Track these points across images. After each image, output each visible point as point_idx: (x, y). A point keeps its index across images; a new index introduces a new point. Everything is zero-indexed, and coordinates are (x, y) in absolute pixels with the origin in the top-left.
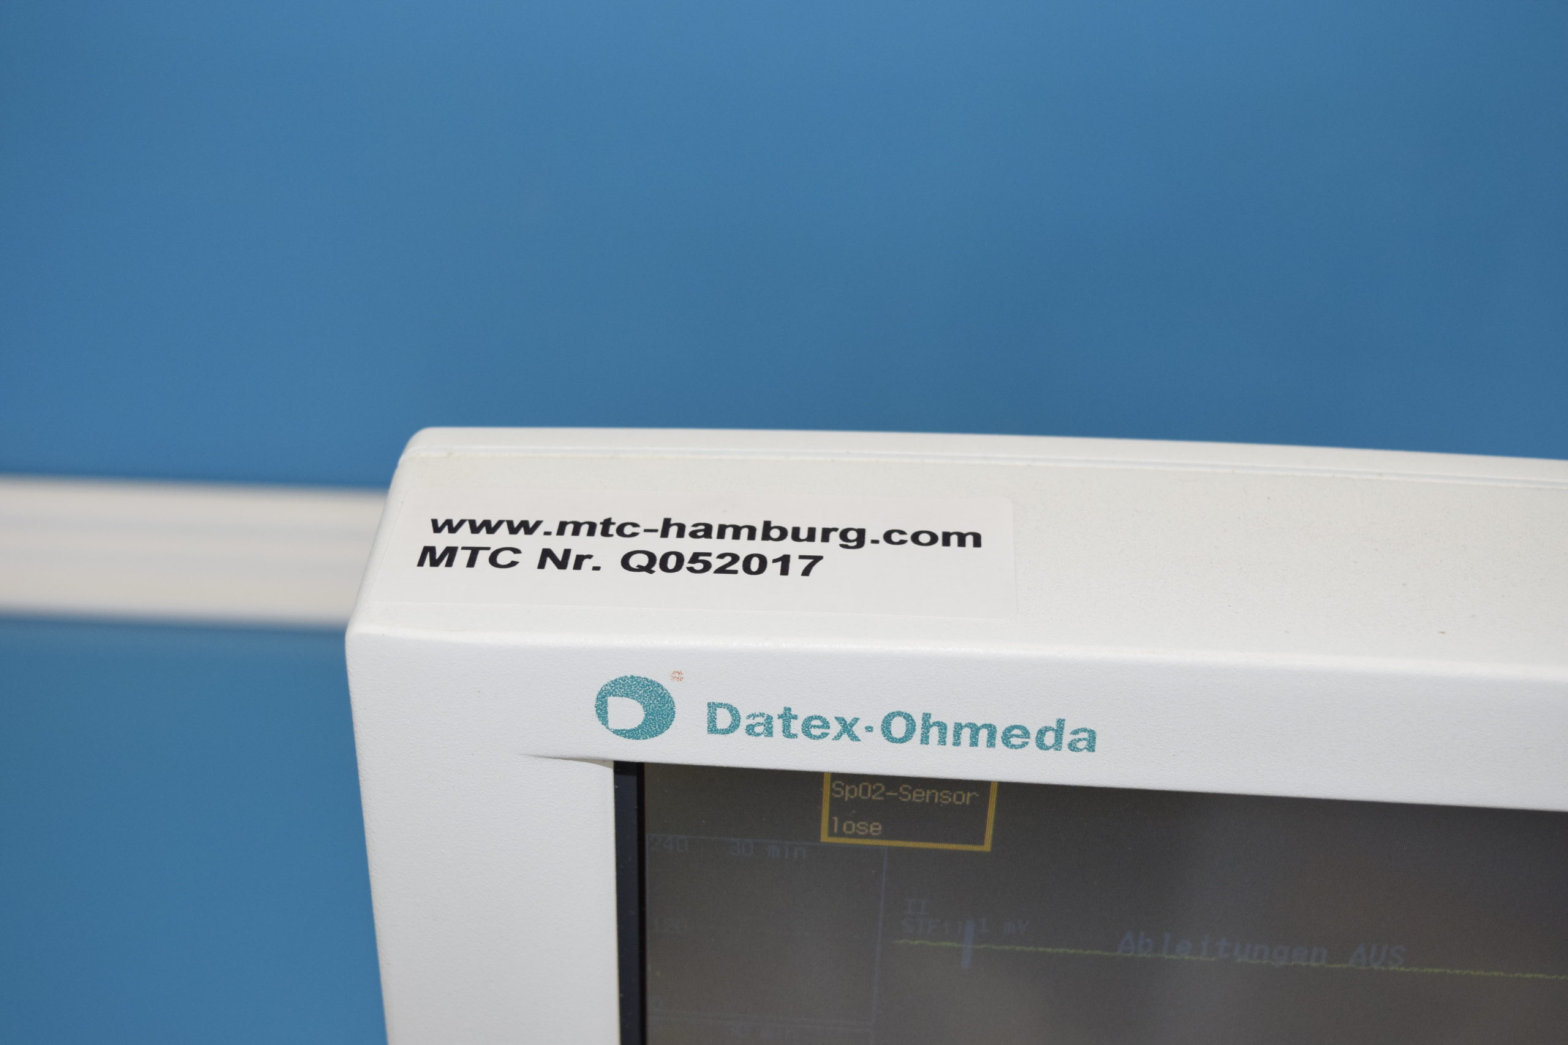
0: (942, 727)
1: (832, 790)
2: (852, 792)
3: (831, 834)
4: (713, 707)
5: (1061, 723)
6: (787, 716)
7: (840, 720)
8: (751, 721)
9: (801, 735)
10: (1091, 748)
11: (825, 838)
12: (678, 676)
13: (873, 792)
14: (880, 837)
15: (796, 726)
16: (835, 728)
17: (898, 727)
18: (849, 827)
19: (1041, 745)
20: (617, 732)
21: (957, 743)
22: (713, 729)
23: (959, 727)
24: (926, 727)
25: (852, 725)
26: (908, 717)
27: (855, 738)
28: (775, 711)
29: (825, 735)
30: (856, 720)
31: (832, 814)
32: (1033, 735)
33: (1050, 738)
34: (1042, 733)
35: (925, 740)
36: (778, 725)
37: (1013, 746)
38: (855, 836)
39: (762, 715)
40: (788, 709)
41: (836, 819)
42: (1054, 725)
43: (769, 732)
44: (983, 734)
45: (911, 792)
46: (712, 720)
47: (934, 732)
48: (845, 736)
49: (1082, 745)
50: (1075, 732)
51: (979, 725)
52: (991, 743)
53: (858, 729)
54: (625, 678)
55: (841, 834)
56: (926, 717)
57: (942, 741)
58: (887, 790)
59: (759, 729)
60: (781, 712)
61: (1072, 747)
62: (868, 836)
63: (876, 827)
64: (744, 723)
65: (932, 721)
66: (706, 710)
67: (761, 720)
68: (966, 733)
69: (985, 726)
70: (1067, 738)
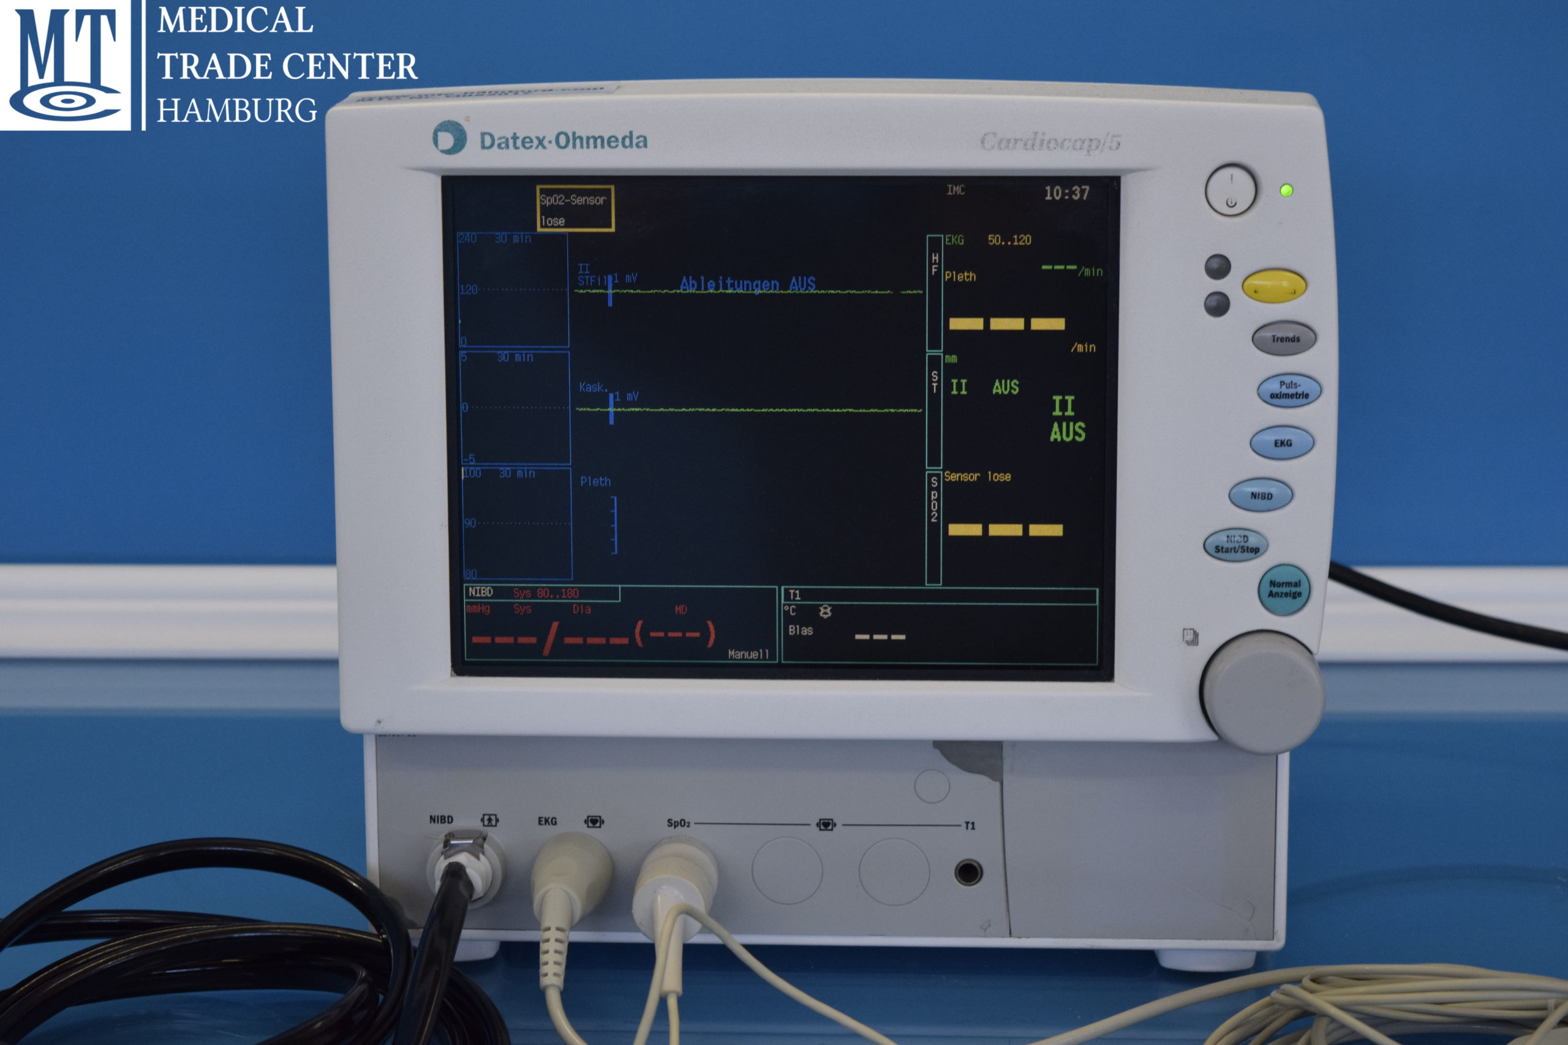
0: (581, 138)
1: (541, 201)
2: (549, 200)
3: (542, 226)
4: (483, 134)
5: (631, 133)
6: (515, 138)
7: (538, 138)
8: (500, 141)
9: (521, 148)
10: (645, 146)
11: (539, 229)
12: (467, 119)
13: (559, 200)
14: (565, 227)
15: (519, 143)
16: (536, 142)
17: (563, 140)
18: (550, 221)
19: (624, 146)
20: (443, 151)
21: (588, 147)
22: (483, 147)
23: (588, 138)
24: (575, 139)
25: (543, 140)
26: (566, 134)
27: (544, 147)
28: (510, 135)
29: (531, 147)
30: (544, 138)
31: (541, 215)
32: (620, 140)
33: (627, 142)
34: (624, 139)
35: (574, 146)
36: (511, 142)
37: (612, 147)
38: (553, 227)
39: (504, 137)
40: (515, 134)
41: (543, 217)
42: (628, 134)
43: (507, 147)
44: (599, 141)
45: (576, 198)
46: (483, 142)
47: (578, 141)
48: (540, 147)
49: (641, 144)
50: (638, 138)
51: (597, 136)
52: (603, 146)
53: (545, 143)
54: (445, 122)
55: (546, 226)
56: (574, 133)
57: (582, 147)
58: (566, 198)
59: (503, 145)
60: (512, 135)
61: (638, 146)
62: (559, 227)
63: (562, 221)
64: (497, 142)
65: (576, 136)
66: (480, 136)
67: (503, 140)
68: (592, 141)
69: (600, 137)
70: (635, 141)
